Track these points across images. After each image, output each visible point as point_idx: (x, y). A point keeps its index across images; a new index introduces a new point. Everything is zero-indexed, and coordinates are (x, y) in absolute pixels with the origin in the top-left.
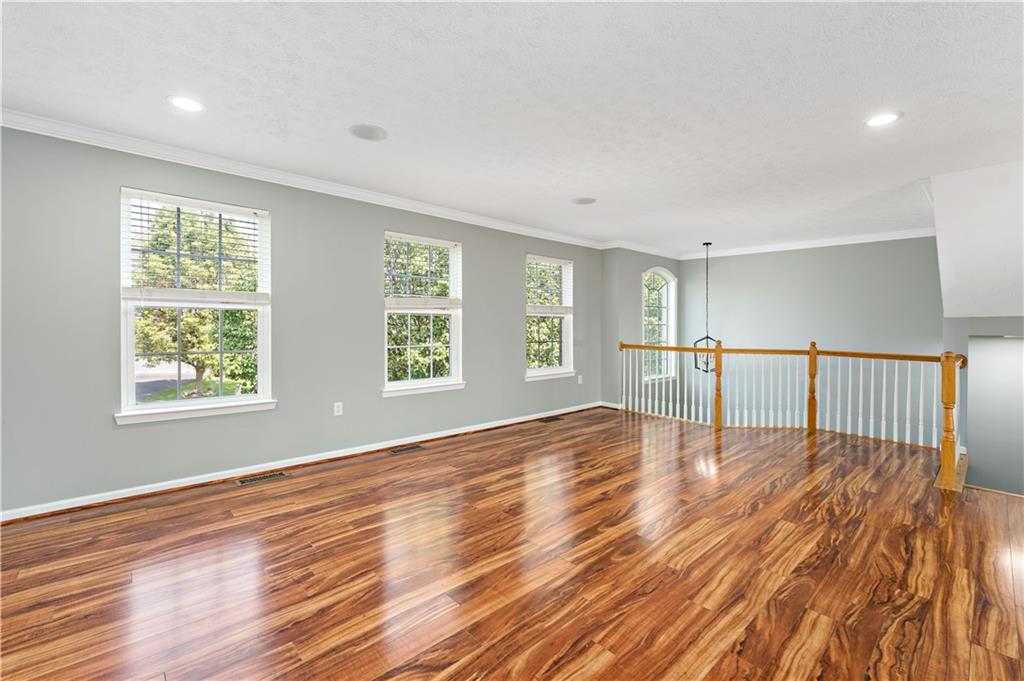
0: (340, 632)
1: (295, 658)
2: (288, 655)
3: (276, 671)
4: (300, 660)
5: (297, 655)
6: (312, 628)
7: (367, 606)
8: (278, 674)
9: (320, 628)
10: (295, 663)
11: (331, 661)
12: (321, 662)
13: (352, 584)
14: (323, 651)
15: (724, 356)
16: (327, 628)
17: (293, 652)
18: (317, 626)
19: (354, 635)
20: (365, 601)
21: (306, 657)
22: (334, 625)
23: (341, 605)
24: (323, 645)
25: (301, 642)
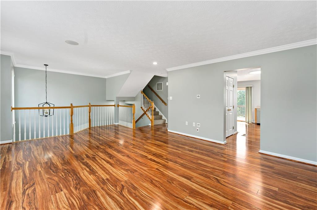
0: (217, 198)
1: (233, 204)
2: (233, 207)
3: (240, 207)
4: (232, 203)
5: (231, 204)
6: (220, 205)
7: (203, 195)
8: (240, 206)
9: (219, 203)
10: (234, 204)
11: (228, 196)
12: (230, 198)
13: (194, 203)
14: (226, 199)
15: (74, 109)
16: (218, 202)
17: (231, 206)
18: (219, 205)
19: (217, 195)
20: (201, 196)
21: (231, 202)
22: (216, 201)
23: (206, 202)
24: (224, 200)
25: (227, 206)
